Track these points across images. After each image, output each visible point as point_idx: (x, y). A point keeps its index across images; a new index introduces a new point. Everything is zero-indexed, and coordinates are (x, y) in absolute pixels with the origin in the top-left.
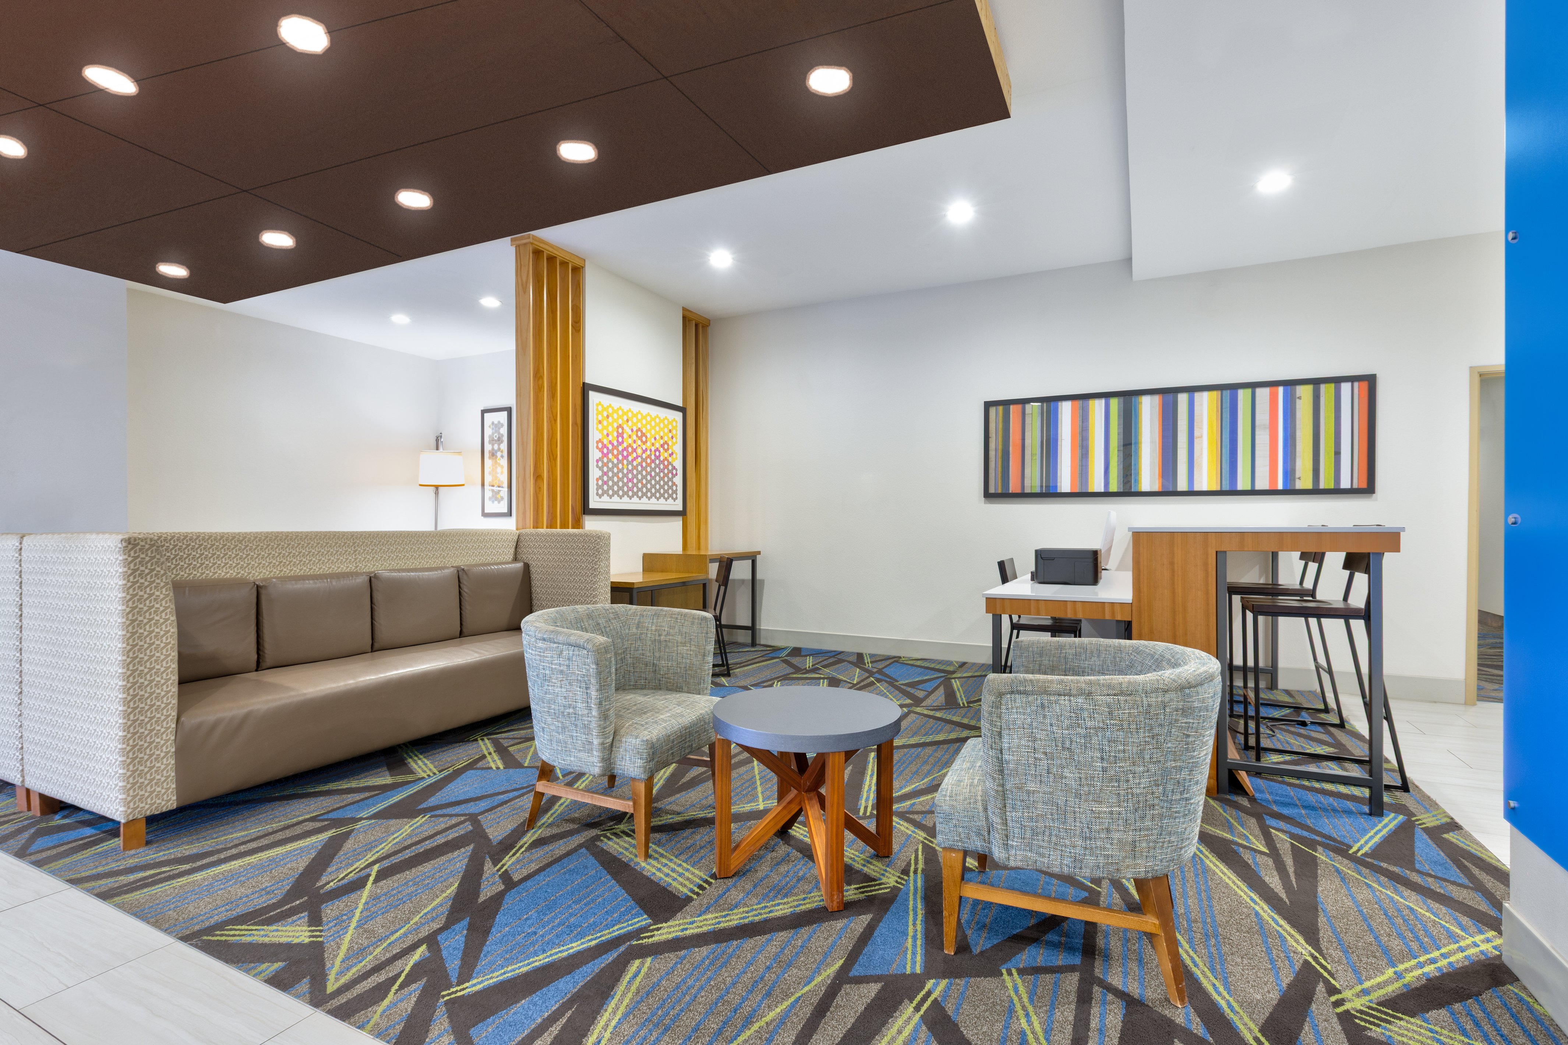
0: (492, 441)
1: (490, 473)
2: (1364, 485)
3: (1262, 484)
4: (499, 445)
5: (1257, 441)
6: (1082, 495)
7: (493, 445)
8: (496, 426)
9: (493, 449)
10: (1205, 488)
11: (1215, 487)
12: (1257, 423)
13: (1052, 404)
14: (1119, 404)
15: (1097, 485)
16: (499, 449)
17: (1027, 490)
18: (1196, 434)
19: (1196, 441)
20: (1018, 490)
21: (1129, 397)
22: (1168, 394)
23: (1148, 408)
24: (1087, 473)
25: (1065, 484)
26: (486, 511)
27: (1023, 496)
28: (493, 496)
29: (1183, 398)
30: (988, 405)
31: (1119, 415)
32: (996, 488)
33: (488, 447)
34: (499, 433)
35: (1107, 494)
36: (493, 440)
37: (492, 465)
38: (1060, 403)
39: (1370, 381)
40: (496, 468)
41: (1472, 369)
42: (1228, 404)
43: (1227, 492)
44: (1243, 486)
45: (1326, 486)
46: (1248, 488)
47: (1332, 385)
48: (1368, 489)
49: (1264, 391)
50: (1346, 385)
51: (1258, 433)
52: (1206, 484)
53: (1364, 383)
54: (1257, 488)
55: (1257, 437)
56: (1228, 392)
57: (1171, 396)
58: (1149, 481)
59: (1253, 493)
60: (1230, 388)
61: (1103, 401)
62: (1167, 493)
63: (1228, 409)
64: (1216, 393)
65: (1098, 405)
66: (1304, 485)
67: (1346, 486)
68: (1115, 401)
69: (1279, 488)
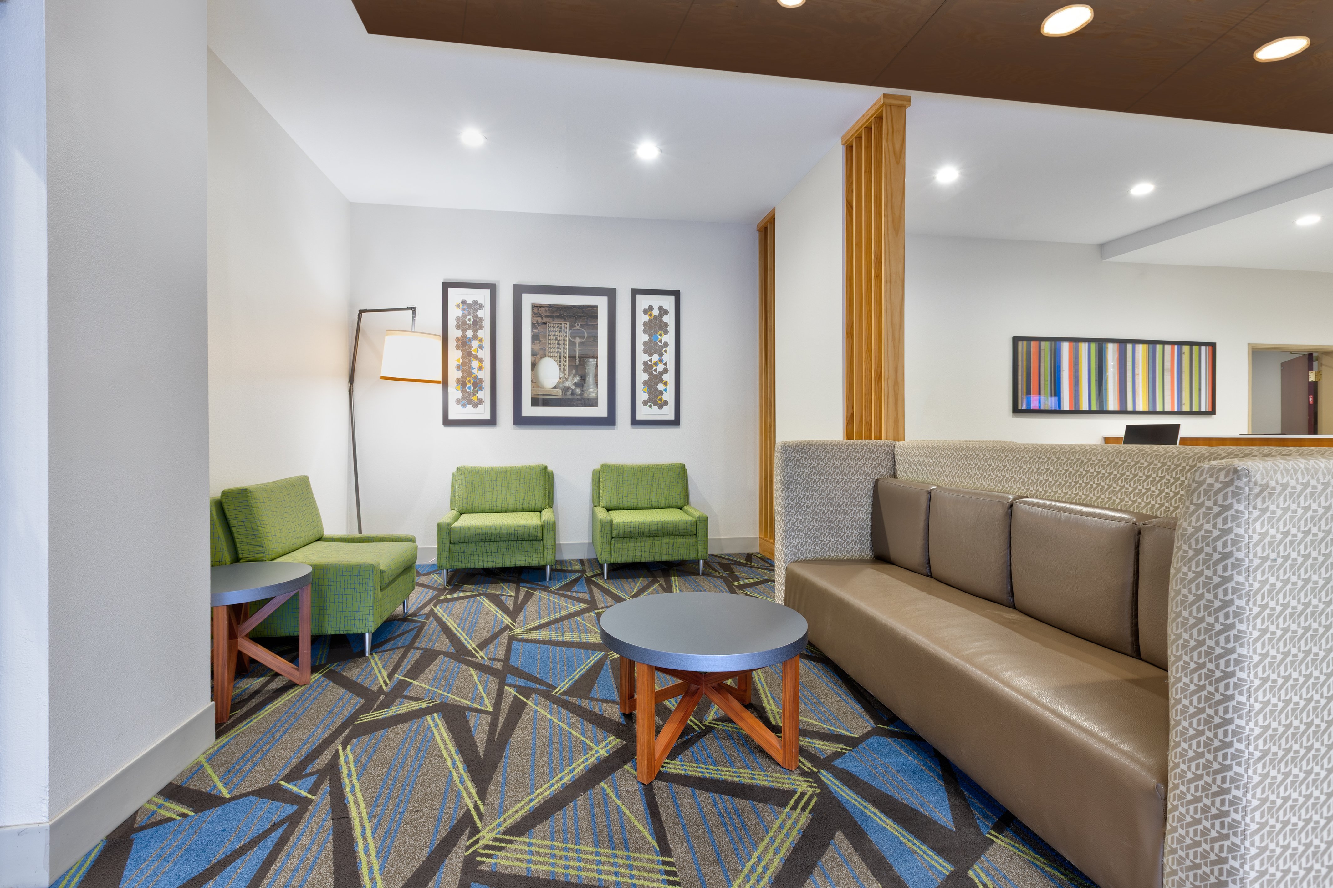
0: (461, 325)
1: (458, 368)
2: (1210, 410)
3: (1168, 408)
4: (475, 331)
5: (1165, 380)
6: (1075, 412)
7: (464, 331)
8: (470, 306)
9: (464, 336)
10: (1141, 409)
11: (1146, 409)
12: (1165, 367)
13: (1057, 343)
14: (1096, 346)
15: (1084, 406)
16: (475, 337)
17: (1042, 408)
18: (1136, 372)
19: (1136, 377)
20: (1037, 408)
21: (1101, 343)
22: (1122, 343)
23: (1111, 351)
24: (1078, 396)
25: (1066, 404)
26: (451, 417)
27: (1040, 412)
28: (463, 398)
29: (1129, 346)
30: (1016, 340)
31: (1095, 356)
32: (1023, 407)
33: (454, 333)
34: (475, 316)
35: (1090, 412)
36: (464, 323)
37: (463, 357)
38: (1061, 343)
39: (1213, 346)
40: (471, 361)
41: (1249, 344)
42: (1151, 354)
43: (1152, 412)
44: (1159, 408)
45: (1195, 409)
46: (1161, 409)
47: (1197, 347)
48: (1212, 412)
49: (1168, 348)
50: (1203, 348)
51: (1165, 374)
52: (1142, 405)
53: (1211, 348)
54: (1166, 410)
55: (1165, 377)
56: (1151, 346)
57: (1123, 345)
58: (1112, 403)
59: (1163, 413)
60: (1152, 343)
61: (1087, 344)
62: (1123, 411)
63: (1151, 357)
64: (1145, 346)
65: (1084, 347)
66: (1186, 408)
67: (1203, 409)
68: (1093, 345)
69: (1176, 410)
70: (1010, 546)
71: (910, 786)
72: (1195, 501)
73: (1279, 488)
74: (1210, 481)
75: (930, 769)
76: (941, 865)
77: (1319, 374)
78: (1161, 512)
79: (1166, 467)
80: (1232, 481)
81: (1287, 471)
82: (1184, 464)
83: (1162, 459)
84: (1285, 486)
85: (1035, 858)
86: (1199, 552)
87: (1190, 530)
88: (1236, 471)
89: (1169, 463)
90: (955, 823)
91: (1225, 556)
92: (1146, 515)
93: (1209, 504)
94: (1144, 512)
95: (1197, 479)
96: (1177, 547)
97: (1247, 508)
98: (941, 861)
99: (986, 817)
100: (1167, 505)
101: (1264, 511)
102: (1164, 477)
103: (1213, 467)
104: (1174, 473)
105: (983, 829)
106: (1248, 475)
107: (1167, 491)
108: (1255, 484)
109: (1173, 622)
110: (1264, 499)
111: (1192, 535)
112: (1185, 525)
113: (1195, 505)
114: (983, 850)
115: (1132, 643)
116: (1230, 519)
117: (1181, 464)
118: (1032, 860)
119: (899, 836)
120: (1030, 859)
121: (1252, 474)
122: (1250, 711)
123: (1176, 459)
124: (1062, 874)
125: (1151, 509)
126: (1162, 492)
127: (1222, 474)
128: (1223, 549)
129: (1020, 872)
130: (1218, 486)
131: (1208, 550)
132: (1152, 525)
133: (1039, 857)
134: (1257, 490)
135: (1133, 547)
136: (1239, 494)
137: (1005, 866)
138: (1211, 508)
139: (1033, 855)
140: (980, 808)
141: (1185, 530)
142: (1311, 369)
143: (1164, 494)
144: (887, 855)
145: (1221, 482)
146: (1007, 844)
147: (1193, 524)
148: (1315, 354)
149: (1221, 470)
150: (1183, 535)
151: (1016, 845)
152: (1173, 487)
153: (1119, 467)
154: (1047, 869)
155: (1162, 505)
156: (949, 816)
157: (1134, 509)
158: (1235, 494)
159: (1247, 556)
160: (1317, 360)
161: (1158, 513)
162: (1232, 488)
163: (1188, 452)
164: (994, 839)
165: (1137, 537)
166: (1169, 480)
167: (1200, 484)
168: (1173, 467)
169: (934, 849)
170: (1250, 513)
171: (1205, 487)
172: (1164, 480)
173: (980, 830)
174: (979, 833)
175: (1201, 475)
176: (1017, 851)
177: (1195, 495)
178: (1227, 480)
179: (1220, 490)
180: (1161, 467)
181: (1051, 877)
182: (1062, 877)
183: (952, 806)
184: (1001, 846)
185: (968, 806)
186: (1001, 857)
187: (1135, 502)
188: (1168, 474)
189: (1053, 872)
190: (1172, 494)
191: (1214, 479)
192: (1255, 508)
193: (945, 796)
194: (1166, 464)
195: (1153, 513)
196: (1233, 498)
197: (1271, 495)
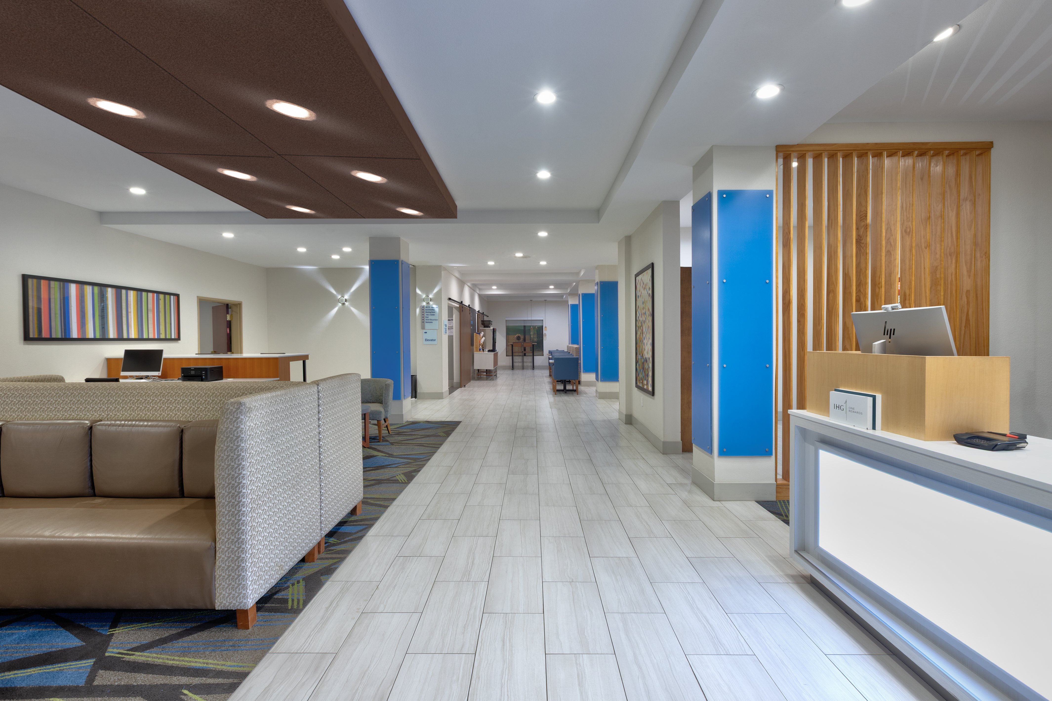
2: (177, 338)
3: (151, 336)
5: (149, 317)
6: (83, 339)
10: (133, 337)
11: (136, 337)
12: (149, 308)
13: (66, 284)
14: (98, 289)
15: (90, 335)
17: (56, 337)
18: (128, 310)
19: (129, 314)
20: (48, 336)
21: (103, 286)
22: (118, 288)
23: (110, 293)
24: (86, 327)
25: (74, 334)
27: (51, 339)
29: (124, 292)
30: (25, 278)
31: (98, 296)
32: (33, 335)
35: (95, 339)
38: (70, 284)
39: (177, 296)
41: (197, 297)
42: (139, 298)
43: (140, 339)
44: (145, 336)
45: (168, 337)
46: (147, 337)
47: (168, 296)
48: (178, 339)
49: (150, 295)
50: (172, 297)
51: (149, 313)
52: (133, 335)
53: (176, 297)
54: (150, 337)
55: (149, 315)
56: (139, 292)
57: (119, 290)
58: (112, 334)
59: (148, 340)
60: (139, 291)
61: (91, 287)
62: (120, 339)
63: (139, 301)
64: (135, 292)
65: (88, 289)
66: (162, 336)
67: (173, 337)
68: (96, 288)
69: (156, 338)
70: (91, 455)
71: (35, 645)
72: (226, 417)
73: (253, 408)
74: (231, 408)
75: (46, 627)
76: (85, 663)
77: (231, 316)
78: (191, 418)
79: (192, 394)
80: (239, 407)
81: (255, 400)
82: (201, 393)
83: (190, 391)
84: (255, 406)
85: (141, 625)
86: (228, 437)
87: (224, 429)
88: (241, 403)
89: (194, 392)
90: (83, 640)
91: (238, 437)
92: (182, 421)
93: (231, 417)
94: (182, 420)
95: (226, 408)
96: (219, 437)
97: (244, 417)
98: (84, 662)
99: (102, 626)
100: (193, 414)
101: (249, 417)
102: (192, 400)
103: (232, 402)
104: (197, 397)
105: (104, 633)
106: (245, 405)
107: (193, 407)
108: (247, 408)
109: (217, 469)
110: (249, 413)
111: (225, 431)
112: (222, 427)
113: (226, 418)
114: (109, 641)
115: (180, 490)
116: (239, 422)
117: (200, 392)
118: (140, 627)
119: (45, 671)
120: (139, 627)
121: (246, 404)
122: (247, 494)
123: (197, 390)
124: (158, 622)
125: (185, 417)
126: (190, 408)
127: (236, 405)
128: (237, 434)
129: (136, 636)
130: (234, 410)
131: (231, 436)
132: (189, 426)
133: (144, 624)
134: (247, 409)
135: (179, 439)
136: (242, 412)
137: (126, 639)
138: (232, 419)
139: (140, 625)
140: (96, 625)
141: (222, 429)
142: (228, 313)
143: (192, 409)
144: (42, 684)
145: (236, 408)
146: (122, 629)
147: (225, 426)
148: (229, 305)
149: (235, 403)
150: (221, 432)
151: (128, 627)
152: (197, 405)
153: (166, 396)
154: (150, 625)
155: (191, 415)
156: (77, 640)
157: (176, 419)
158: (241, 412)
159: (245, 436)
160: (230, 308)
161: (189, 419)
162: (239, 410)
163: (203, 386)
164: (113, 632)
165: (181, 434)
166: (194, 401)
167: (228, 409)
168: (196, 394)
169: (76, 660)
170: (246, 419)
171: (229, 410)
172: (192, 401)
173: (102, 634)
174: (101, 635)
175: (228, 406)
176: (130, 629)
177: (226, 414)
178: (237, 407)
179: (235, 411)
180: (189, 395)
181: (153, 627)
182: (159, 623)
183: (76, 635)
184: (119, 633)
185: (88, 629)
186: (122, 637)
187: (176, 414)
188: (194, 398)
189: (154, 624)
190: (196, 408)
191: (233, 407)
192: (247, 417)
193: (68, 633)
194: (192, 393)
195: (186, 419)
196: (240, 414)
197: (251, 410)
